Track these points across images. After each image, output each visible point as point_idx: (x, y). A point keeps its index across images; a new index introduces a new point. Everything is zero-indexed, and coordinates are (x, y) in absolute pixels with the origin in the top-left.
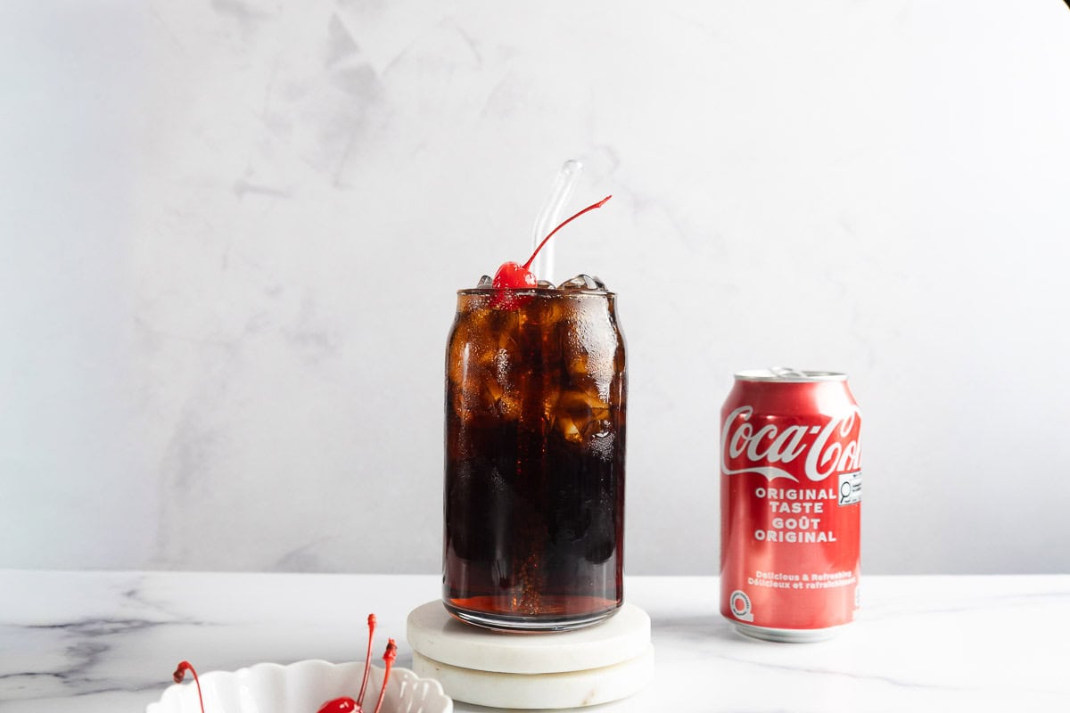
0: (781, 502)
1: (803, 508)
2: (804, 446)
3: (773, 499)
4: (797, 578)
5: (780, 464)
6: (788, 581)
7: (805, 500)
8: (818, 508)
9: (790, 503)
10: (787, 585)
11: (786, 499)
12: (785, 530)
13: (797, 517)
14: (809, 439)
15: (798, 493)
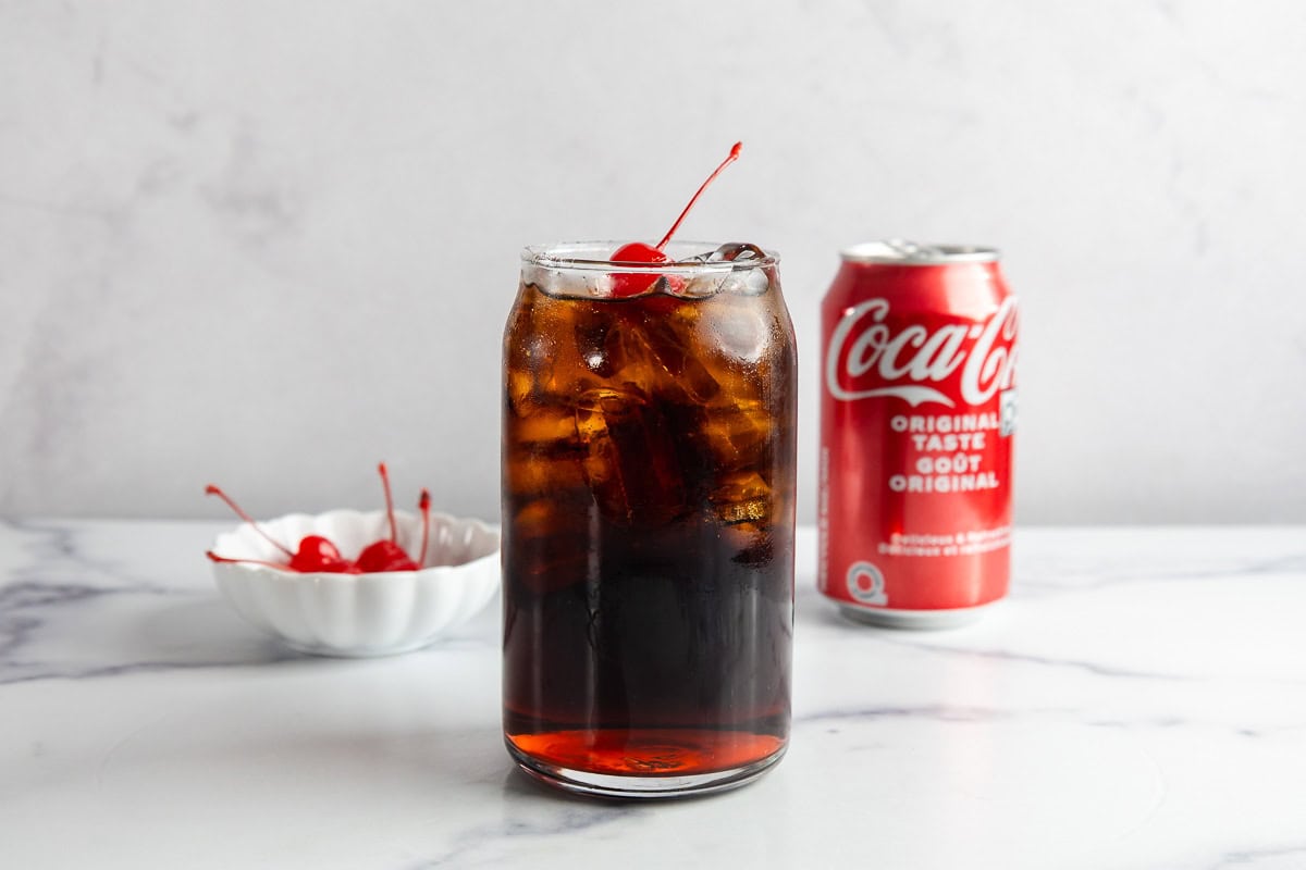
0: (929, 435)
1: (959, 442)
2: (961, 356)
3: (917, 432)
4: (949, 539)
5: (927, 383)
6: (938, 545)
7: (961, 432)
8: (978, 443)
9: (942, 435)
10: (936, 552)
11: (936, 432)
12: (935, 475)
13: (952, 454)
14: (967, 345)
15: (953, 422)
